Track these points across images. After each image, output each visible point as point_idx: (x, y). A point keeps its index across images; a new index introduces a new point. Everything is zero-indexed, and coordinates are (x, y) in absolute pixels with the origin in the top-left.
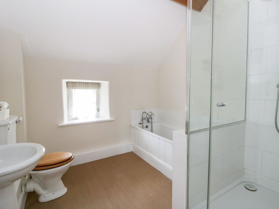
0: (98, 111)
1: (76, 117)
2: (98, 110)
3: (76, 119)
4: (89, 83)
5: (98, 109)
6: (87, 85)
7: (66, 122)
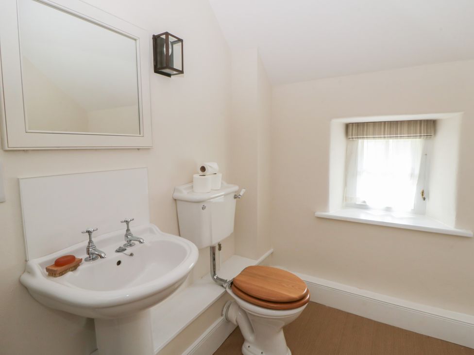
0: (424, 199)
1: (364, 202)
2: (424, 195)
3: (363, 207)
4: (402, 122)
5: (423, 193)
6: (393, 128)
7: (335, 209)
